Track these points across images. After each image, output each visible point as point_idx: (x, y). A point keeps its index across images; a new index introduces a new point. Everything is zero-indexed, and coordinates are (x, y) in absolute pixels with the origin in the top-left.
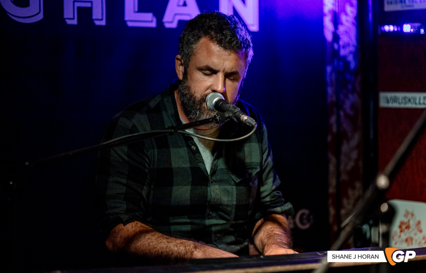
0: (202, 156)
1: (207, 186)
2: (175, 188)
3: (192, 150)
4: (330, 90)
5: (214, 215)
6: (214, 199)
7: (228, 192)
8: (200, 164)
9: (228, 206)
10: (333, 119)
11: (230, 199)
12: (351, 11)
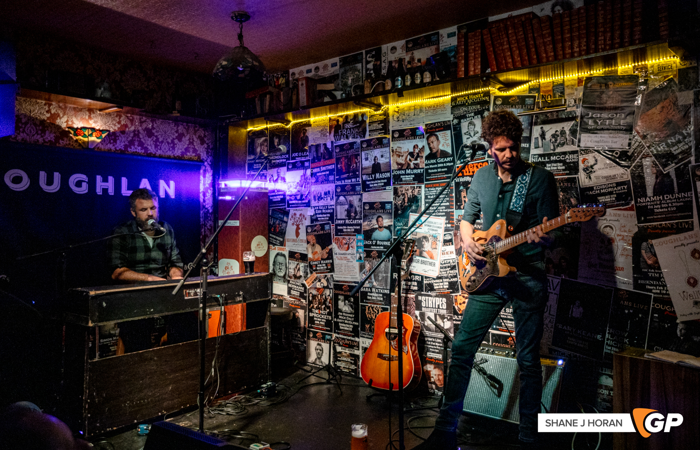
1: (151, 252)
2: (138, 254)
3: (145, 240)
4: (202, 220)
5: (153, 263)
6: (153, 257)
7: (159, 254)
8: (148, 244)
9: (159, 259)
10: (203, 230)
11: (159, 257)
12: (210, 192)
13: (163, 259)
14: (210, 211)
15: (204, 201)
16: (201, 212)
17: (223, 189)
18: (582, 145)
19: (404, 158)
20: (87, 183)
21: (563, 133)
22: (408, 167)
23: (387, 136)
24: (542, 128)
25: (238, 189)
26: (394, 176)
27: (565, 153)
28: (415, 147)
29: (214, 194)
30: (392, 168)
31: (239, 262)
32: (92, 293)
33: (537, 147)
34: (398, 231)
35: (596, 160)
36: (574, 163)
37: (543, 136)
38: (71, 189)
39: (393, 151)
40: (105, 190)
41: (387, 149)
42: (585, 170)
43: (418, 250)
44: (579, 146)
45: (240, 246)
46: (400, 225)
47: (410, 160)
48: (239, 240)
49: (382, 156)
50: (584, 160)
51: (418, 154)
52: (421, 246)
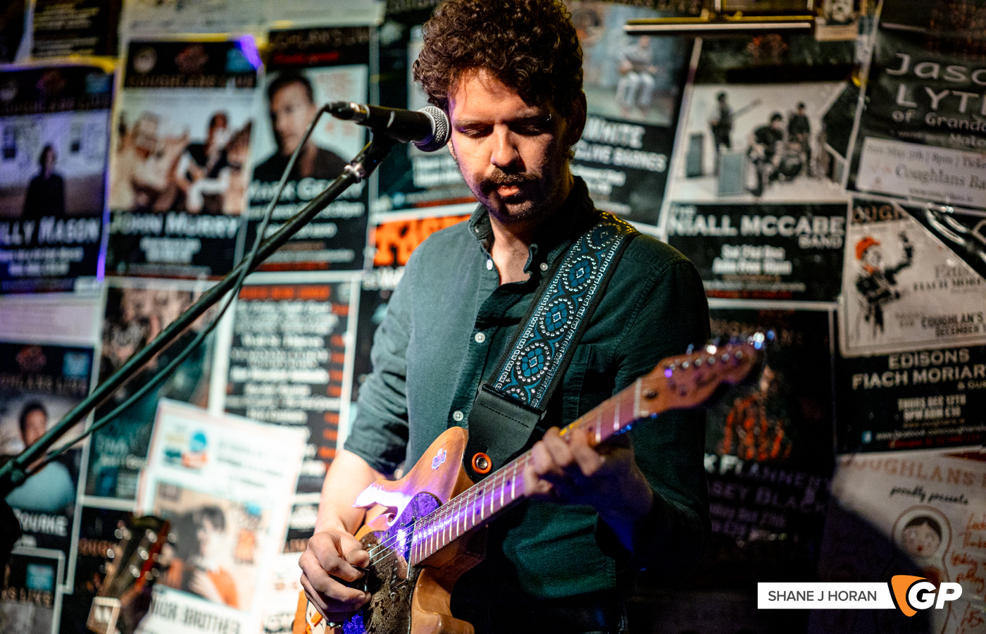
18: (864, 182)
19: (165, 163)
21: (799, 124)
22: (179, 204)
23: (107, 64)
24: (721, 98)
26: (117, 238)
27: (796, 210)
28: (218, 121)
30: (112, 203)
33: (694, 173)
34: (105, 473)
35: (909, 252)
36: (825, 251)
37: (722, 130)
39: (122, 129)
41: (98, 119)
42: (866, 285)
43: (177, 567)
44: (851, 186)
46: (114, 452)
47: (190, 177)
49: (76, 147)
50: (865, 246)
51: (224, 153)
52: (191, 548)
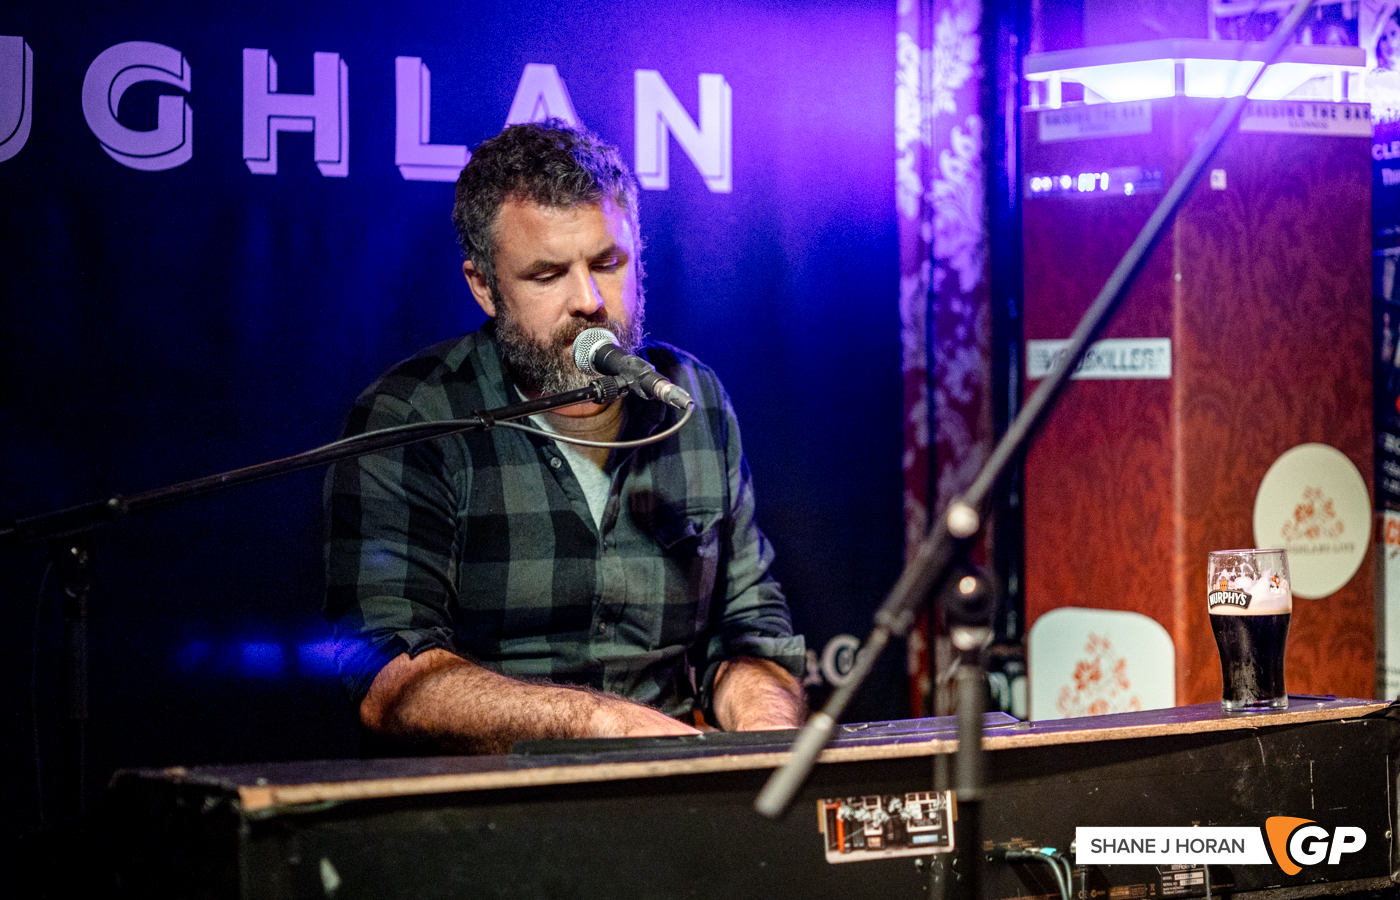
0: (580, 482)
1: (594, 557)
2: (514, 566)
3: (552, 470)
4: (911, 340)
5: (610, 631)
6: (611, 590)
7: (645, 571)
8: (577, 503)
9: (644, 607)
10: (919, 412)
11: (650, 591)
12: (964, 146)
13: (670, 611)
14: (969, 279)
15: (927, 210)
16: (908, 287)
17: (1055, 118)
20: (189, 98)
25: (1162, 113)
29: (990, 159)
31: (1169, 627)
32: (257, 799)
38: (95, 142)
40: (296, 147)
45: (1179, 520)
48: (1168, 473)
